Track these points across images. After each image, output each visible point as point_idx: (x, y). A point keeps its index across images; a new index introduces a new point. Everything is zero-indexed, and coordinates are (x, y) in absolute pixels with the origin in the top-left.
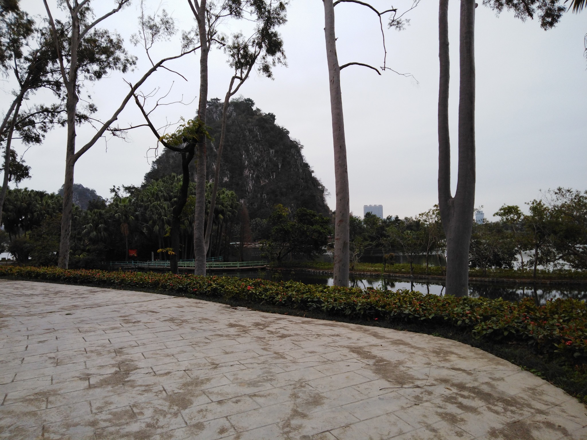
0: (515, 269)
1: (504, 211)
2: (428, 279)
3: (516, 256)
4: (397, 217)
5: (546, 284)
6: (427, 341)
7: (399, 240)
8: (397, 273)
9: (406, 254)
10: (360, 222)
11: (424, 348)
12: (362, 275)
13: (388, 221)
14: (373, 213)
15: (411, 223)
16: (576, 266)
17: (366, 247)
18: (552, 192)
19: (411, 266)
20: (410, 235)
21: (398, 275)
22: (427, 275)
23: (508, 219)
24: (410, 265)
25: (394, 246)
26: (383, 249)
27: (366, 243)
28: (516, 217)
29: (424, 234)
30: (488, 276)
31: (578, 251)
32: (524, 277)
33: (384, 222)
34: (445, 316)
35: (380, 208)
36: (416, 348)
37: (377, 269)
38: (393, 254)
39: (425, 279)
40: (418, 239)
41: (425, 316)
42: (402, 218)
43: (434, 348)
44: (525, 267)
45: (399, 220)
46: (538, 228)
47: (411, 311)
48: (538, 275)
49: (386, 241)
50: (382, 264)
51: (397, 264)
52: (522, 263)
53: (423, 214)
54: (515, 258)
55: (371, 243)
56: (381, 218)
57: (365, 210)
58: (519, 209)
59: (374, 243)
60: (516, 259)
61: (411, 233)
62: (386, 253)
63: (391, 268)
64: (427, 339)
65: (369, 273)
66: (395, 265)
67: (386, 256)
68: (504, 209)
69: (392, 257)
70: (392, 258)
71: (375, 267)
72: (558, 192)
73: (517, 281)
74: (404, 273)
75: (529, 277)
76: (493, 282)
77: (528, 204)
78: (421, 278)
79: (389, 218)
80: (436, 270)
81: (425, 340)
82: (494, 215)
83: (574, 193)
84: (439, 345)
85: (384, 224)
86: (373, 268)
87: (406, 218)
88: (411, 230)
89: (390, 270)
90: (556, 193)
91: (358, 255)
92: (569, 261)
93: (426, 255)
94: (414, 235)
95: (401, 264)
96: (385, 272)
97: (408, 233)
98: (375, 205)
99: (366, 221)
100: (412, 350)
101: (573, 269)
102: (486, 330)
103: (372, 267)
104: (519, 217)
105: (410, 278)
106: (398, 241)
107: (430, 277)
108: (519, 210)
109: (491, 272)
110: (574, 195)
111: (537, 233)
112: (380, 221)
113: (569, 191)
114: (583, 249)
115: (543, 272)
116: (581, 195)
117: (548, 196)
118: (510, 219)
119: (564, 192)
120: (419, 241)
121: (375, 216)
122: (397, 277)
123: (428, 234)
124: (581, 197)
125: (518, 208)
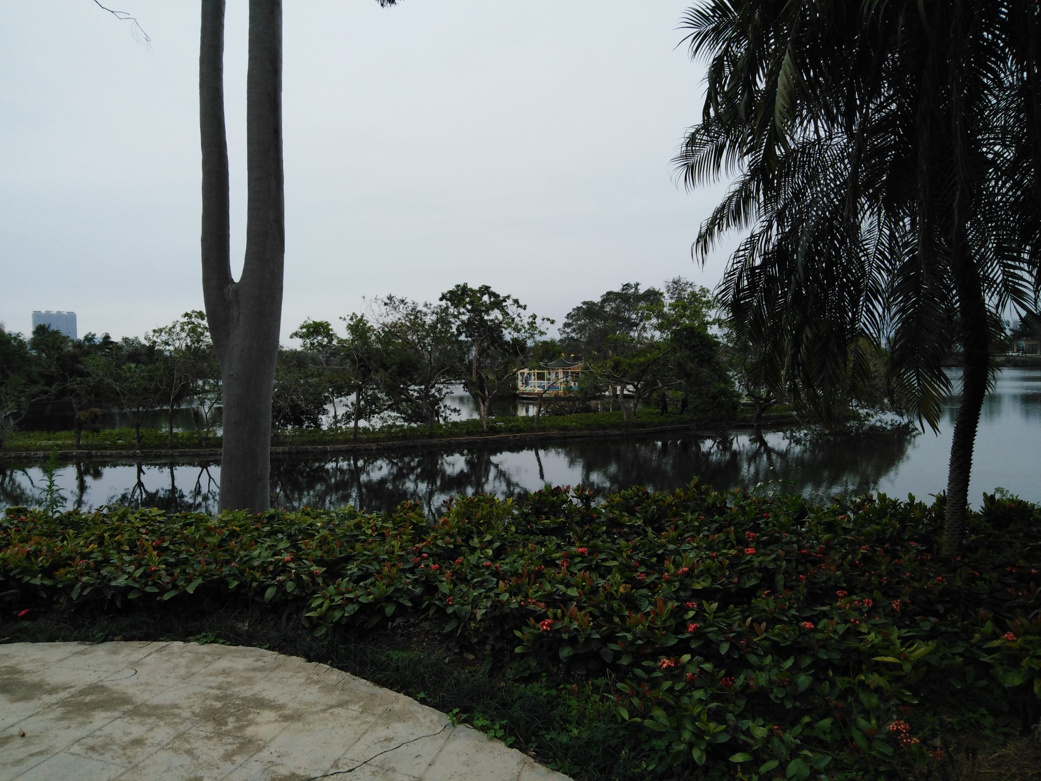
0: (325, 428)
1: (308, 330)
2: (172, 456)
3: (325, 407)
4: (107, 337)
5: (372, 450)
6: (182, 671)
7: (110, 381)
8: (106, 448)
9: (127, 410)
10: (21, 344)
11: (176, 706)
12: (25, 458)
13: (87, 344)
14: (53, 328)
15: (137, 349)
16: (409, 419)
17: (34, 396)
18: (380, 302)
19: (138, 432)
20: (135, 371)
21: (108, 452)
22: (170, 449)
23: (314, 344)
24: (134, 430)
25: (100, 394)
26: (74, 401)
27: (35, 389)
28: (326, 340)
29: (164, 369)
30: (283, 444)
31: (412, 395)
32: (338, 442)
33: (78, 345)
34: (230, 579)
35: (71, 318)
36: (148, 715)
37: (59, 442)
38: (97, 410)
39: (165, 456)
40: (151, 379)
41: (175, 587)
42: (116, 338)
43: (206, 697)
44: (339, 425)
45: (112, 343)
46: (361, 360)
47: (134, 580)
48: (359, 436)
49: (81, 383)
50: (73, 433)
51: (107, 431)
52: (335, 417)
53: (161, 330)
54: (324, 410)
55: (46, 388)
56: (72, 338)
57: (34, 322)
58: (330, 327)
59: (53, 389)
60: (325, 412)
61: (136, 367)
62: (80, 409)
63: (94, 439)
64: (183, 661)
65: (41, 454)
66: (102, 432)
67: (81, 415)
68: (307, 326)
69: (96, 416)
70: (95, 418)
71: (57, 439)
72: (388, 302)
73: (328, 448)
74: (122, 447)
75: (346, 441)
76: (290, 453)
77: (345, 319)
78: (158, 456)
79: (89, 338)
80: (188, 439)
81: (177, 666)
82: (291, 337)
83: (410, 305)
84: (221, 679)
85: (77, 351)
86: (50, 442)
87: (126, 340)
88: (138, 362)
89: (90, 442)
90: (386, 304)
91: (15, 416)
92: (399, 411)
93: (167, 410)
94: (143, 371)
95: (117, 431)
96: (79, 447)
97: (130, 368)
98: (59, 312)
99: (35, 343)
100: (137, 730)
101: (406, 424)
102: (341, 607)
103: (49, 440)
104: (330, 341)
105: (134, 456)
106: (108, 384)
107: (176, 452)
108: (331, 330)
109: (286, 436)
110: (410, 308)
111: (359, 368)
112: (70, 344)
113: (402, 301)
114: (418, 393)
115: (366, 430)
116: (418, 309)
117: (375, 306)
118: (316, 344)
119: (397, 303)
120: (154, 383)
121: (57, 332)
122: (106, 456)
123: (173, 370)
124: (419, 312)
125: (329, 325)
